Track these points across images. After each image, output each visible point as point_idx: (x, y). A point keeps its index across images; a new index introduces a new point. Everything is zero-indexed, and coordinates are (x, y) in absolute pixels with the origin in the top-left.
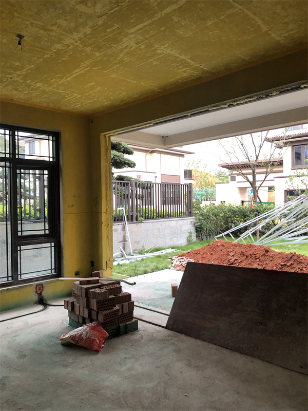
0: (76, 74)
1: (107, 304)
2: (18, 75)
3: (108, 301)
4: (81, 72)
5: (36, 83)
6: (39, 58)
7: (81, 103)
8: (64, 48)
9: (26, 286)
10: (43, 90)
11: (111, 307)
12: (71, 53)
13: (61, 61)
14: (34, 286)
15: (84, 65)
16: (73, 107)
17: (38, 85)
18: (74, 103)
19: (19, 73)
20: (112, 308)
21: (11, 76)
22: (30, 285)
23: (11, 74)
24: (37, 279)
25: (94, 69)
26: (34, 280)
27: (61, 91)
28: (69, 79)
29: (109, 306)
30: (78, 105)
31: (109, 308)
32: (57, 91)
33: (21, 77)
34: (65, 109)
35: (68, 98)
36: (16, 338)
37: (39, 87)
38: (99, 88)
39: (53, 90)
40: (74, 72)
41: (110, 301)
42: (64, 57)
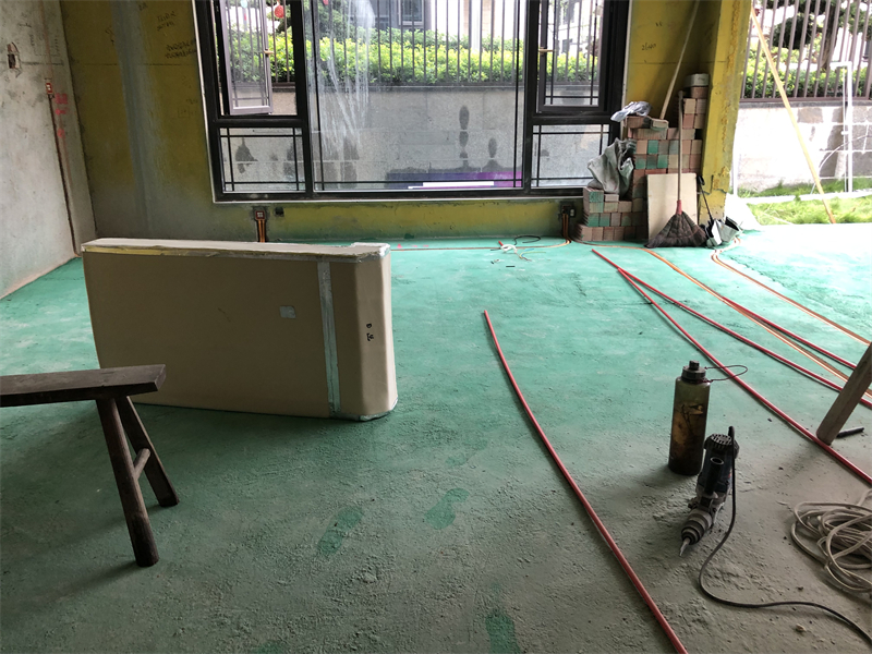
9: (541, 200)
14: (556, 203)
22: (548, 200)
24: (567, 191)
26: (561, 192)
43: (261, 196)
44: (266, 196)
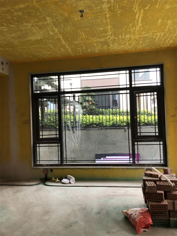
0: (140, 19)
1: (155, 197)
2: (111, 35)
3: (156, 194)
4: (141, 15)
5: (125, 36)
6: (106, 19)
7: (171, 38)
8: (110, 5)
9: (139, 168)
10: (135, 39)
11: (158, 200)
12: (118, 6)
13: (119, 15)
14: (145, 169)
15: (137, 9)
16: (168, 42)
17: (128, 36)
18: (165, 40)
19: (109, 34)
20: (161, 202)
21: (108, 37)
22: (142, 168)
23: (106, 36)
24: (149, 165)
25: (146, 8)
26: (147, 165)
27: (146, 35)
28: (139, 24)
29: (157, 199)
30: (170, 40)
31: (156, 200)
32: (143, 36)
33: (113, 36)
34: (165, 46)
35: (157, 38)
36: (110, 200)
37: (130, 38)
38: (169, 22)
39: (140, 36)
40: (137, 18)
41: (158, 195)
42: (118, 11)
43: (47, 165)
44: (48, 165)
